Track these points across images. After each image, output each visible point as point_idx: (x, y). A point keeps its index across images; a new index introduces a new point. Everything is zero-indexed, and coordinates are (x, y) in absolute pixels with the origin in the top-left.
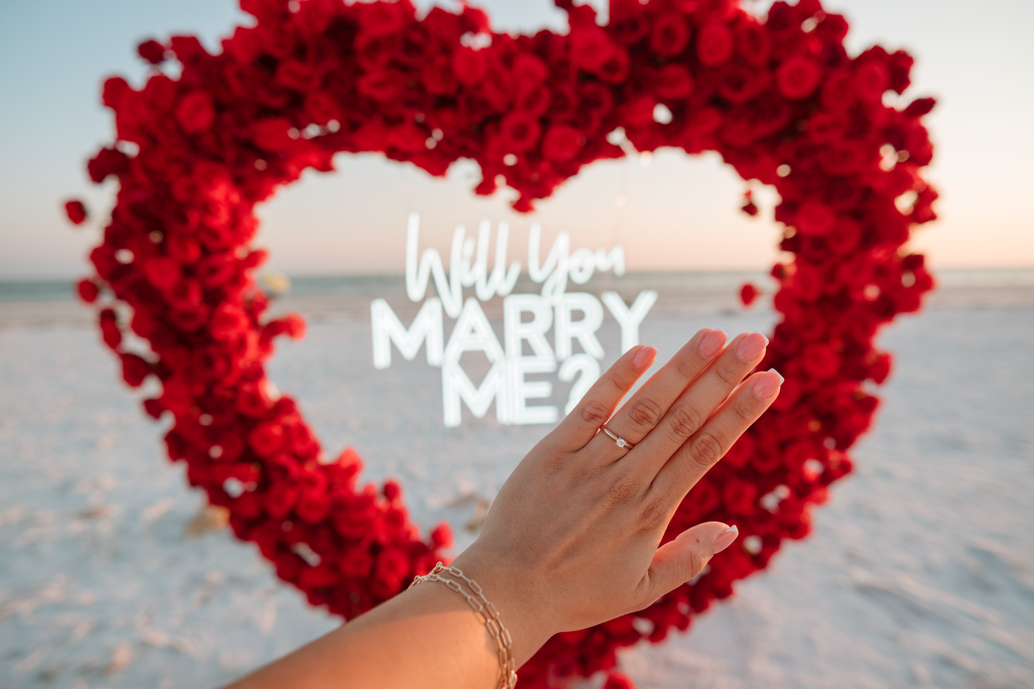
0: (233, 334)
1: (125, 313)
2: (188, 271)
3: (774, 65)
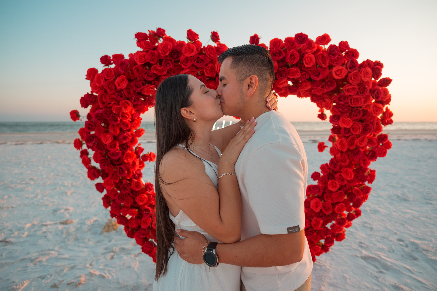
0: (131, 161)
1: (91, 153)
2: (115, 138)
3: (331, 67)
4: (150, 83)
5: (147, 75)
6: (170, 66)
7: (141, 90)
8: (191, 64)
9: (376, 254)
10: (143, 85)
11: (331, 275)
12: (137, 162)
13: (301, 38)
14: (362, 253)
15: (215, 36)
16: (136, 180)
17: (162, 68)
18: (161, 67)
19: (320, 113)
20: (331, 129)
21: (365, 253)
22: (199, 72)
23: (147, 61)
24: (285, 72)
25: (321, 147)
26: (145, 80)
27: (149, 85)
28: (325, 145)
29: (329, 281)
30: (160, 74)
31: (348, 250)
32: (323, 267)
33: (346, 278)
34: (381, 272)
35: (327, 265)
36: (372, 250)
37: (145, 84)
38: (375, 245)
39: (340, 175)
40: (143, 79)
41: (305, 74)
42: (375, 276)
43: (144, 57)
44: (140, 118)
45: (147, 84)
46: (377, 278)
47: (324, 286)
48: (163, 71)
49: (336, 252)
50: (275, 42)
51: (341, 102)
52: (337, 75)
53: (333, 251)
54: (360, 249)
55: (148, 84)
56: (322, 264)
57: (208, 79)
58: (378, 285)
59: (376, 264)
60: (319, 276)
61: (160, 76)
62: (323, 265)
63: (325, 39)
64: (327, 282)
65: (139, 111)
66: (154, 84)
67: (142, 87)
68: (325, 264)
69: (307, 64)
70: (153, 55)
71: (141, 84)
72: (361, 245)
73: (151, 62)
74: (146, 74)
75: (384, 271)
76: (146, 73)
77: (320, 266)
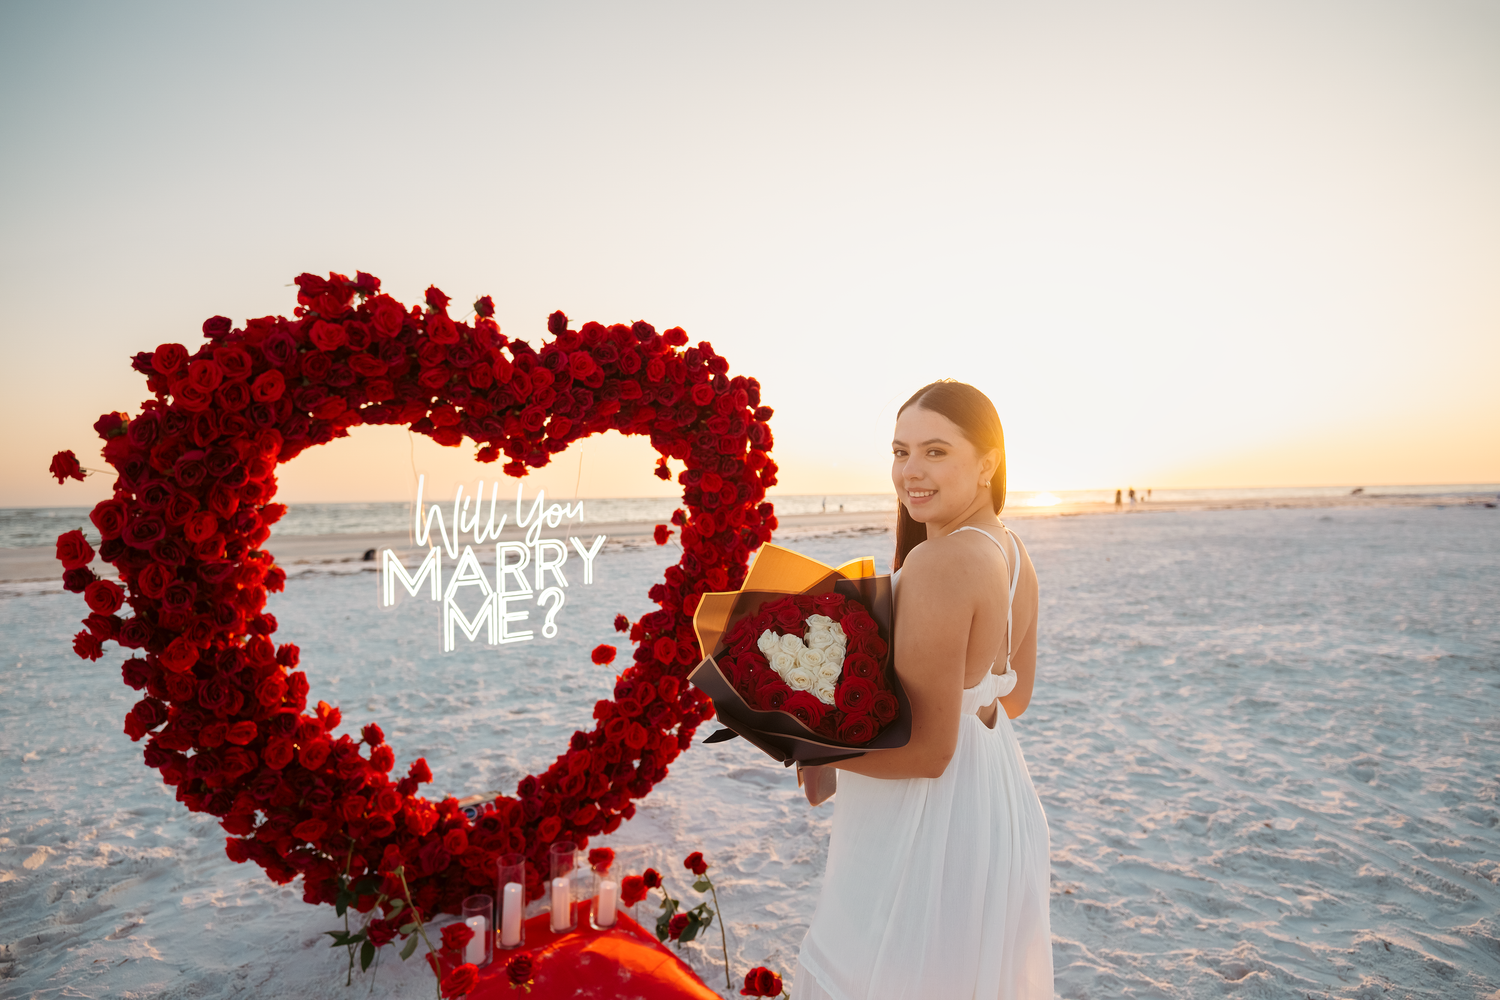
6: (398, 359)
8: (443, 359)
9: (752, 765)
11: (686, 817)
13: (643, 329)
14: (727, 769)
15: (485, 306)
17: (378, 363)
19: (658, 466)
20: (683, 497)
21: (732, 767)
22: (455, 376)
25: (661, 535)
26: (327, 385)
28: (668, 529)
29: (685, 825)
31: (701, 770)
32: (666, 809)
33: (713, 812)
34: (768, 788)
35: (672, 801)
36: (742, 760)
38: (746, 751)
39: (705, 583)
41: (649, 394)
42: (761, 796)
45: (331, 395)
46: (764, 797)
47: (679, 834)
49: (680, 780)
50: (592, 329)
51: (704, 447)
52: (698, 398)
53: (674, 779)
54: (721, 763)
56: (662, 805)
57: (473, 392)
58: (769, 807)
59: (758, 779)
60: (665, 824)
62: (665, 806)
63: (677, 336)
64: (683, 828)
67: (322, 401)
68: (668, 803)
69: (654, 376)
71: (322, 394)
72: (721, 757)
73: (353, 348)
75: (772, 785)
77: (659, 808)
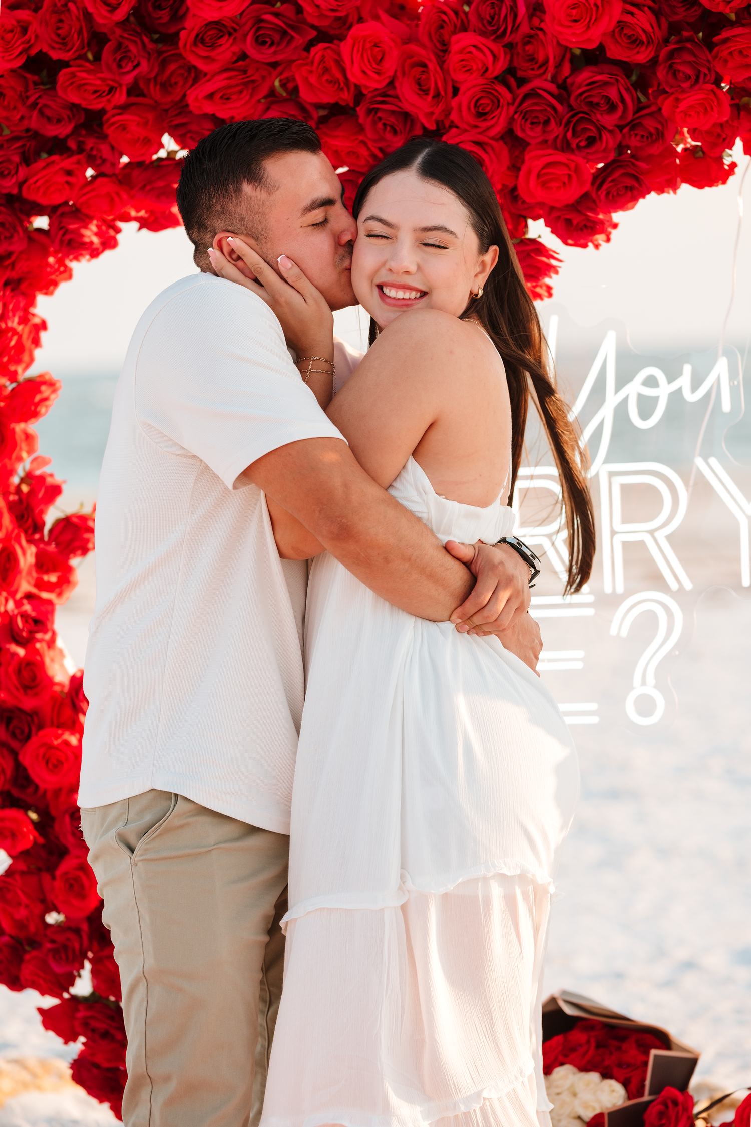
4: (58, 146)
5: (41, 113)
6: (135, 67)
7: (21, 185)
8: (236, 49)
10: (27, 160)
12: (24, 553)
16: (21, 652)
17: (103, 80)
18: (100, 75)
22: (277, 83)
23: (33, 52)
24: (692, 58)
26: (35, 135)
27: (55, 158)
30: (99, 106)
37: (37, 154)
40: (28, 130)
43: (25, 30)
44: (36, 320)
45: (44, 156)
48: (111, 90)
55: (50, 153)
57: (322, 113)
61: (103, 112)
65: (23, 286)
66: (81, 150)
67: (23, 172)
70: (61, 21)
71: (16, 159)
73: (55, 55)
74: (35, 113)
76: (35, 104)
